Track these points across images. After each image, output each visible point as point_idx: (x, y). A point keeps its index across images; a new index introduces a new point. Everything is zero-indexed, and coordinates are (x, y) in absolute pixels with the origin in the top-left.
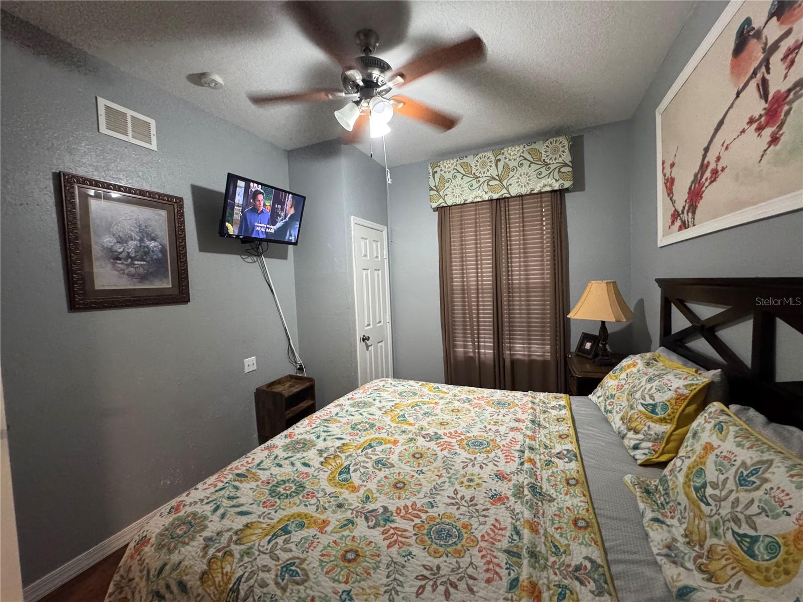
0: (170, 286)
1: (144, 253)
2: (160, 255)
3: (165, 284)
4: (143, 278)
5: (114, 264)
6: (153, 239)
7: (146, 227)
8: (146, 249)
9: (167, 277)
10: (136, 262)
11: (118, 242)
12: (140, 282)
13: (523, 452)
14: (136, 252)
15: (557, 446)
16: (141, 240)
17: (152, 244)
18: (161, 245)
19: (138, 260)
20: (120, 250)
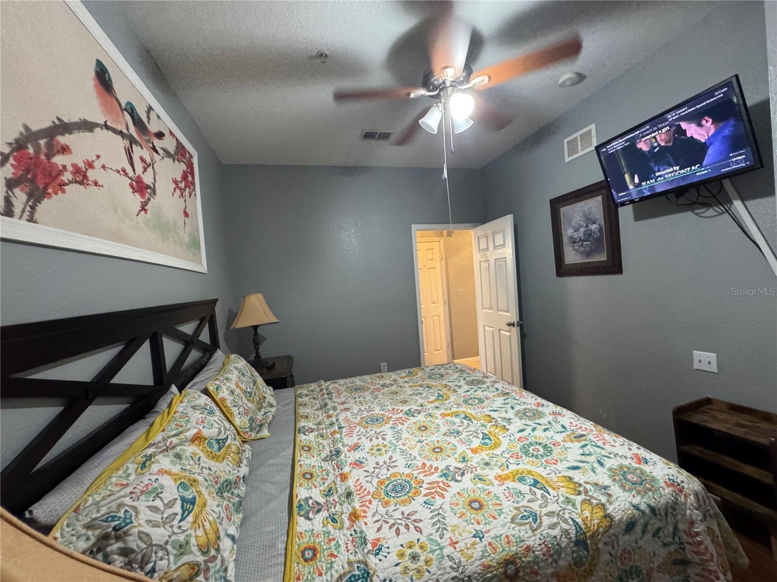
0: (605, 259)
1: (589, 234)
2: (599, 234)
3: (602, 257)
4: (588, 254)
5: (573, 246)
6: (594, 223)
7: (589, 215)
8: (590, 232)
9: (604, 252)
10: (584, 243)
11: (575, 231)
12: (587, 257)
13: (339, 428)
14: (584, 235)
15: (313, 439)
16: (587, 226)
17: (593, 227)
18: (599, 225)
19: (585, 241)
20: (576, 237)
